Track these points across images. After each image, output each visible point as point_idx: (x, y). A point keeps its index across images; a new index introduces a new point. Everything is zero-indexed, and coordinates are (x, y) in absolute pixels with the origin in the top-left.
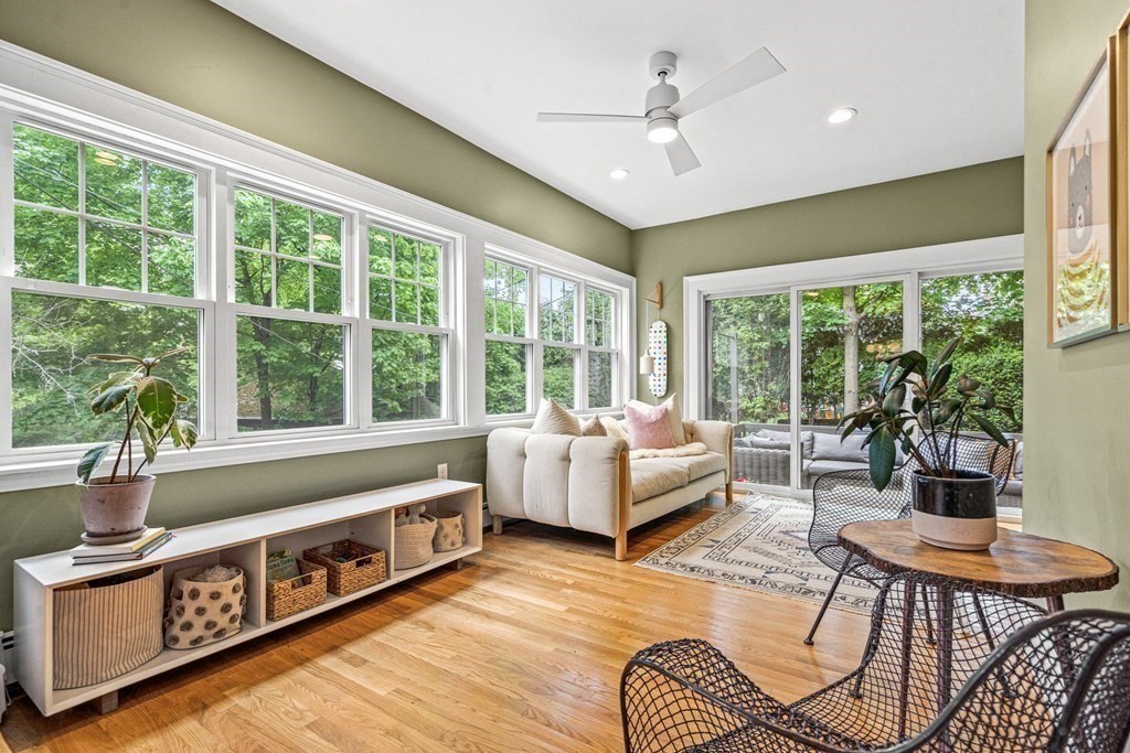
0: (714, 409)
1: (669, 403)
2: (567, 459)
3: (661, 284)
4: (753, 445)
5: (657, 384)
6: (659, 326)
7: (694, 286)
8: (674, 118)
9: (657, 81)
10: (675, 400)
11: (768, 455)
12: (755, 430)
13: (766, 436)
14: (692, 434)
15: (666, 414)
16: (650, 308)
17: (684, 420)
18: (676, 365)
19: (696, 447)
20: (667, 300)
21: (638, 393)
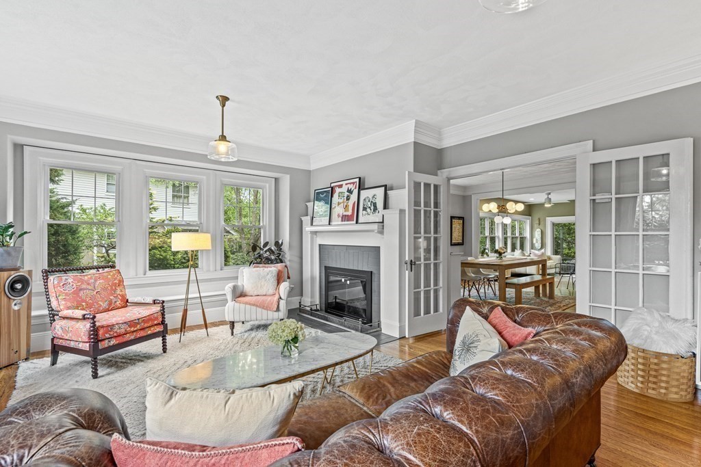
0: (556, 253)
1: (543, 250)
3: (539, 219)
5: (538, 245)
6: (539, 230)
7: (549, 220)
10: (545, 250)
14: (549, 258)
15: (543, 254)
16: (536, 226)
17: (547, 254)
18: (544, 240)
20: (541, 223)
21: (532, 247)
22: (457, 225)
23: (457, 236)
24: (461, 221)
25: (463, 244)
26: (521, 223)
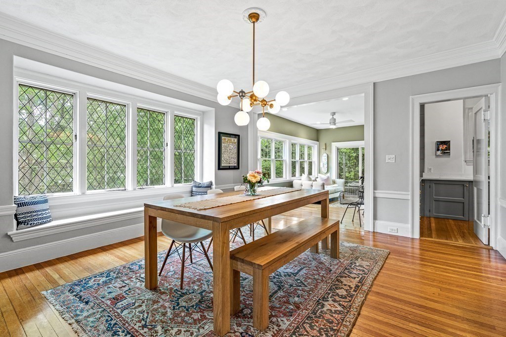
0: (340, 177)
1: (328, 175)
2: (312, 186)
3: (326, 144)
4: (350, 186)
5: (324, 170)
6: (325, 155)
7: (335, 145)
8: (335, 124)
9: (332, 116)
10: (330, 174)
11: (354, 189)
12: (351, 182)
13: (353, 184)
14: (334, 182)
15: (328, 177)
16: (323, 151)
17: (332, 179)
18: (330, 164)
19: (335, 185)
20: (327, 148)
21: (319, 172)
22: (229, 145)
23: (229, 158)
24: (236, 140)
25: (238, 168)
26: (309, 148)
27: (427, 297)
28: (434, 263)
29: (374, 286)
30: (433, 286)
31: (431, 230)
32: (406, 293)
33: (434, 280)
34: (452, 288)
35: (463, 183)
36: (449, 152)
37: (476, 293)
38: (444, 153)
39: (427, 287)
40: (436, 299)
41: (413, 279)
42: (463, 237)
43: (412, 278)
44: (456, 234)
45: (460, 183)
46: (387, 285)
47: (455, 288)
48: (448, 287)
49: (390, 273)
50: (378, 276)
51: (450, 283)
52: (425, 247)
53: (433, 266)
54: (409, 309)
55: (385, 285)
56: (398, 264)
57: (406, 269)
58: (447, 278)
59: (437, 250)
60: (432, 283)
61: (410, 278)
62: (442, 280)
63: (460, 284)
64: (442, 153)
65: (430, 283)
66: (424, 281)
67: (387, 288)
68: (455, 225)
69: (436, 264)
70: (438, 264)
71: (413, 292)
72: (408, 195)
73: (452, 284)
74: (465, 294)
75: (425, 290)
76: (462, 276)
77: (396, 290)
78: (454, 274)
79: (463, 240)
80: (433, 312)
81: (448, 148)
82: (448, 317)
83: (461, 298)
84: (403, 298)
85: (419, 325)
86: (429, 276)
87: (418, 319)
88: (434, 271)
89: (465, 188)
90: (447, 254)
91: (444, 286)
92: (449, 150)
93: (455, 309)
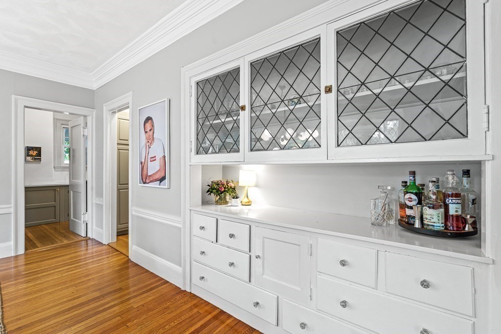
27: (69, 298)
28: (56, 269)
29: (8, 326)
30: (68, 288)
31: (31, 241)
32: (49, 308)
33: (65, 283)
34: (82, 280)
35: (54, 188)
36: (40, 159)
37: (99, 274)
38: (35, 159)
39: (64, 291)
40: (77, 296)
41: (47, 292)
42: (65, 237)
43: (45, 293)
44: (57, 236)
45: (52, 188)
46: (24, 315)
47: (84, 279)
48: (80, 281)
49: (17, 301)
50: (5, 313)
51: (79, 278)
52: (38, 258)
53: (57, 272)
54: (62, 318)
55: (21, 316)
56: (20, 288)
57: (32, 288)
58: (74, 275)
59: (50, 256)
60: (65, 286)
61: (42, 293)
62: (72, 278)
63: (86, 274)
64: (32, 159)
65: (63, 286)
66: (58, 288)
67: (25, 317)
68: (51, 228)
69: (57, 268)
70: (60, 268)
71: (55, 303)
72: (11, 207)
73: (80, 277)
74: (93, 278)
75: (64, 295)
76: (83, 267)
77: (37, 313)
78: (77, 269)
79: (66, 239)
80: (82, 307)
81: (39, 154)
82: (94, 302)
83: (93, 283)
84: (50, 314)
85: (79, 323)
86: (59, 282)
87: (75, 319)
88: (60, 276)
89: (56, 192)
90: (61, 256)
91: (76, 282)
92: (40, 156)
93: (94, 293)
